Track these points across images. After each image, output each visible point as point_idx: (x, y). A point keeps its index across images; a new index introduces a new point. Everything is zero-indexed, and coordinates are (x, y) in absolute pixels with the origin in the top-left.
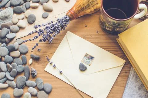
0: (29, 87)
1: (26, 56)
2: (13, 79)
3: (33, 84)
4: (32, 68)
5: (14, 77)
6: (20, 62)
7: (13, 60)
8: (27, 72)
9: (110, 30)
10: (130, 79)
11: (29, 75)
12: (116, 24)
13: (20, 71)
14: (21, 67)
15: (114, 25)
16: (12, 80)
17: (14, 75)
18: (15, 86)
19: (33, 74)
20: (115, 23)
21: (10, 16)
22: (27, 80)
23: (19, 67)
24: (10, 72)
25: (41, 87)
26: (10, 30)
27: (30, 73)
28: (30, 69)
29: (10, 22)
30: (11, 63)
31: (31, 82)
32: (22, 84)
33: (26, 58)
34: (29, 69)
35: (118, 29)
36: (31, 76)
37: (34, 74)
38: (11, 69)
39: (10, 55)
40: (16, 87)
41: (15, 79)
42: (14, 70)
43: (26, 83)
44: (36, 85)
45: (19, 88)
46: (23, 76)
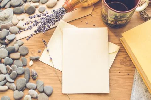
0: (29, 89)
1: (26, 57)
2: (12, 81)
3: (33, 86)
4: (32, 70)
5: (14, 79)
6: (20, 64)
7: (13, 62)
8: (27, 74)
9: (112, 23)
10: (136, 82)
11: (30, 77)
12: (119, 16)
13: (20, 73)
14: (21, 69)
15: (116, 18)
16: (12, 83)
17: (14, 77)
18: (15, 89)
19: (33, 76)
20: (117, 16)
21: (10, 17)
22: (27, 82)
23: (19, 69)
24: (9, 74)
25: (41, 90)
26: (10, 32)
27: (30, 75)
28: (31, 71)
29: (10, 23)
30: (10, 65)
31: (31, 84)
32: (22, 86)
33: (26, 59)
34: (29, 71)
35: (120, 22)
36: (31, 78)
37: (35, 76)
38: (11, 71)
39: (9, 57)
40: (17, 89)
41: (15, 81)
42: (14, 71)
43: (26, 85)
44: (37, 88)
45: (19, 91)
46: (24, 79)
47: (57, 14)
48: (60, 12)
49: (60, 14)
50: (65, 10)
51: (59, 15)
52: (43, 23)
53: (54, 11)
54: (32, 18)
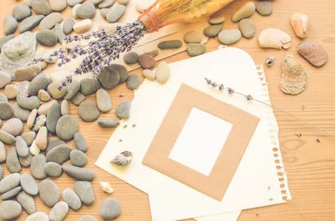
21: (30, 51)
47: (126, 35)
48: (131, 32)
49: (132, 35)
50: (142, 27)
51: (131, 38)
52: (92, 54)
53: (119, 28)
54: (70, 40)
